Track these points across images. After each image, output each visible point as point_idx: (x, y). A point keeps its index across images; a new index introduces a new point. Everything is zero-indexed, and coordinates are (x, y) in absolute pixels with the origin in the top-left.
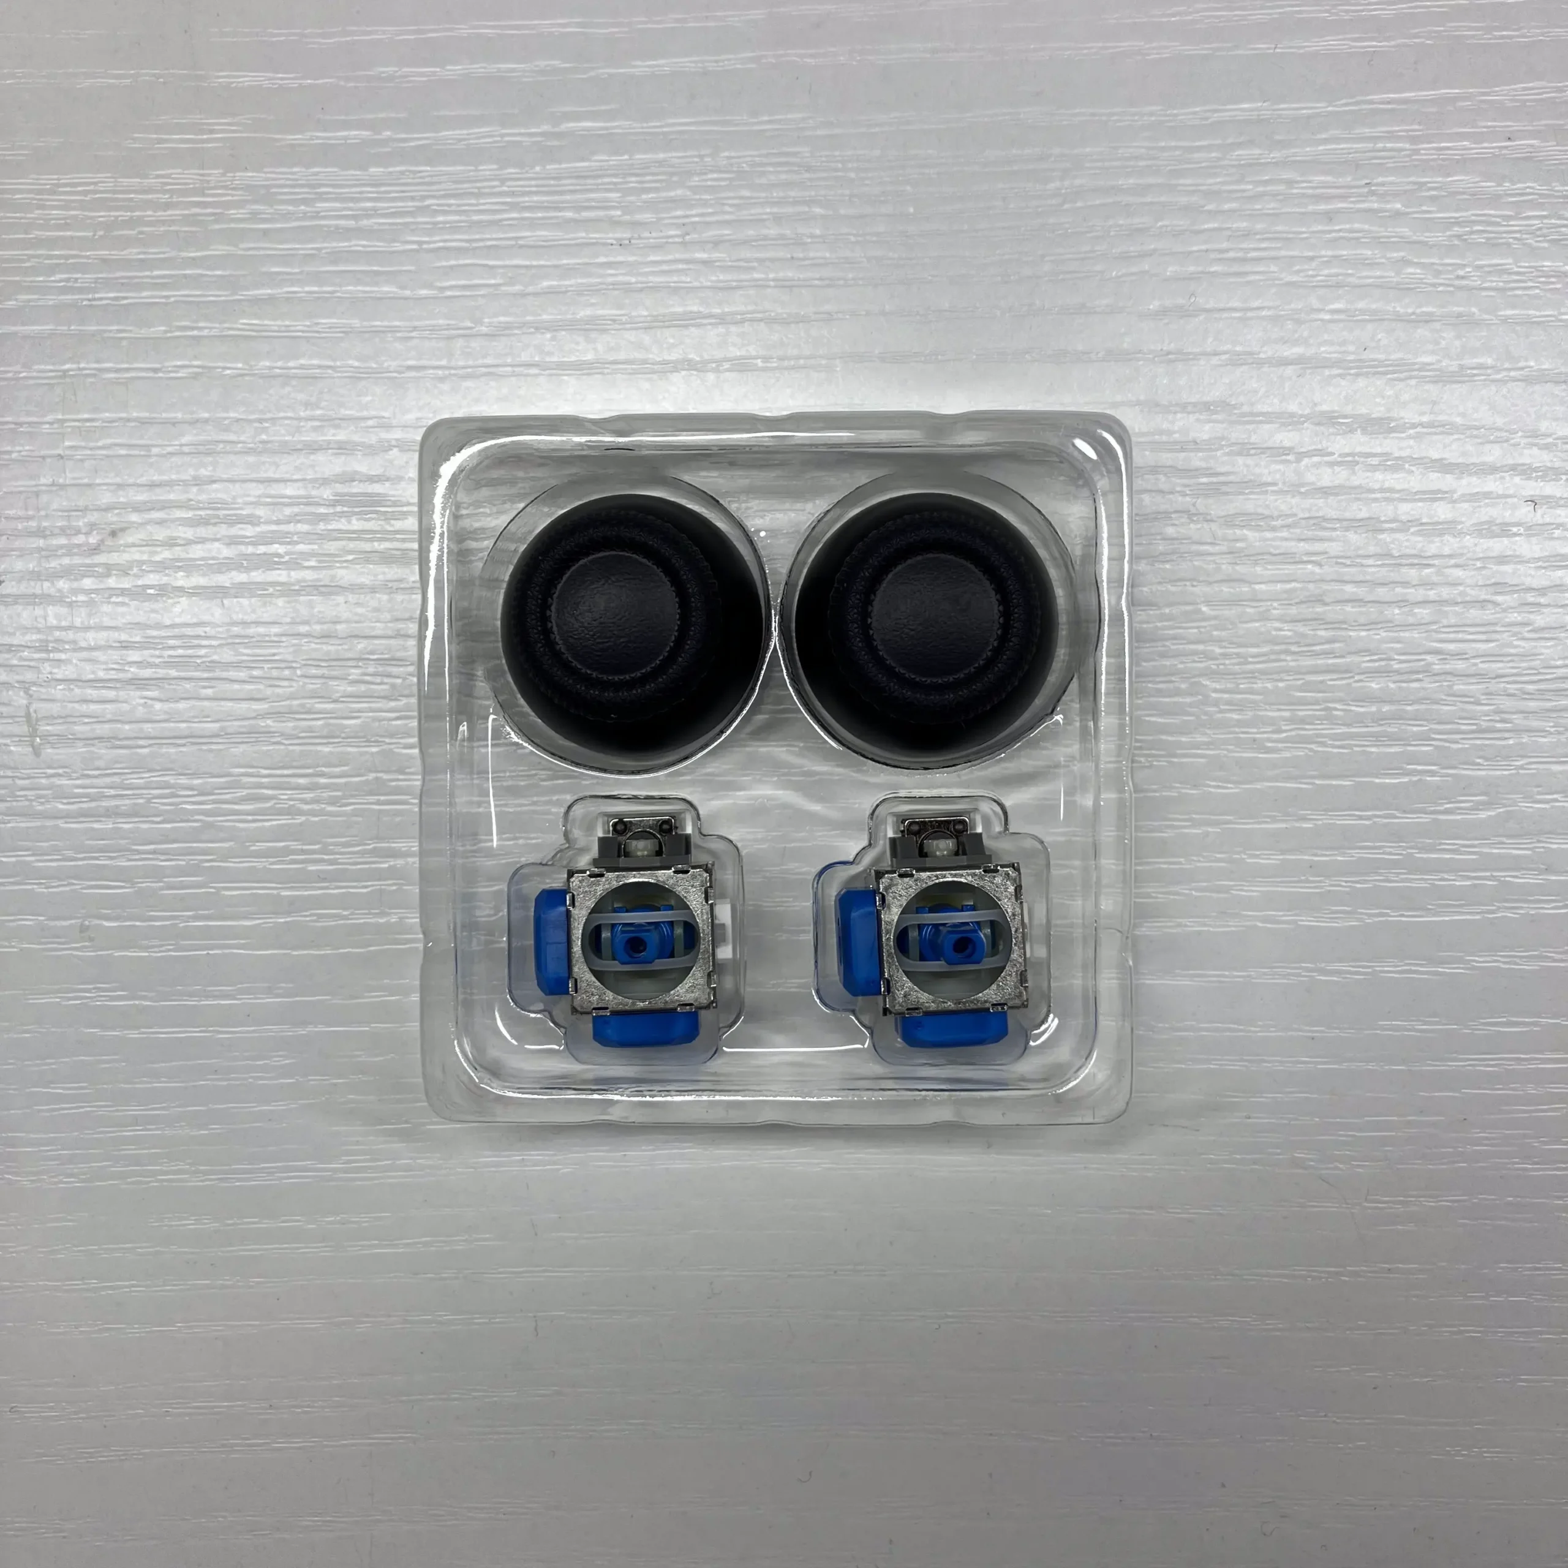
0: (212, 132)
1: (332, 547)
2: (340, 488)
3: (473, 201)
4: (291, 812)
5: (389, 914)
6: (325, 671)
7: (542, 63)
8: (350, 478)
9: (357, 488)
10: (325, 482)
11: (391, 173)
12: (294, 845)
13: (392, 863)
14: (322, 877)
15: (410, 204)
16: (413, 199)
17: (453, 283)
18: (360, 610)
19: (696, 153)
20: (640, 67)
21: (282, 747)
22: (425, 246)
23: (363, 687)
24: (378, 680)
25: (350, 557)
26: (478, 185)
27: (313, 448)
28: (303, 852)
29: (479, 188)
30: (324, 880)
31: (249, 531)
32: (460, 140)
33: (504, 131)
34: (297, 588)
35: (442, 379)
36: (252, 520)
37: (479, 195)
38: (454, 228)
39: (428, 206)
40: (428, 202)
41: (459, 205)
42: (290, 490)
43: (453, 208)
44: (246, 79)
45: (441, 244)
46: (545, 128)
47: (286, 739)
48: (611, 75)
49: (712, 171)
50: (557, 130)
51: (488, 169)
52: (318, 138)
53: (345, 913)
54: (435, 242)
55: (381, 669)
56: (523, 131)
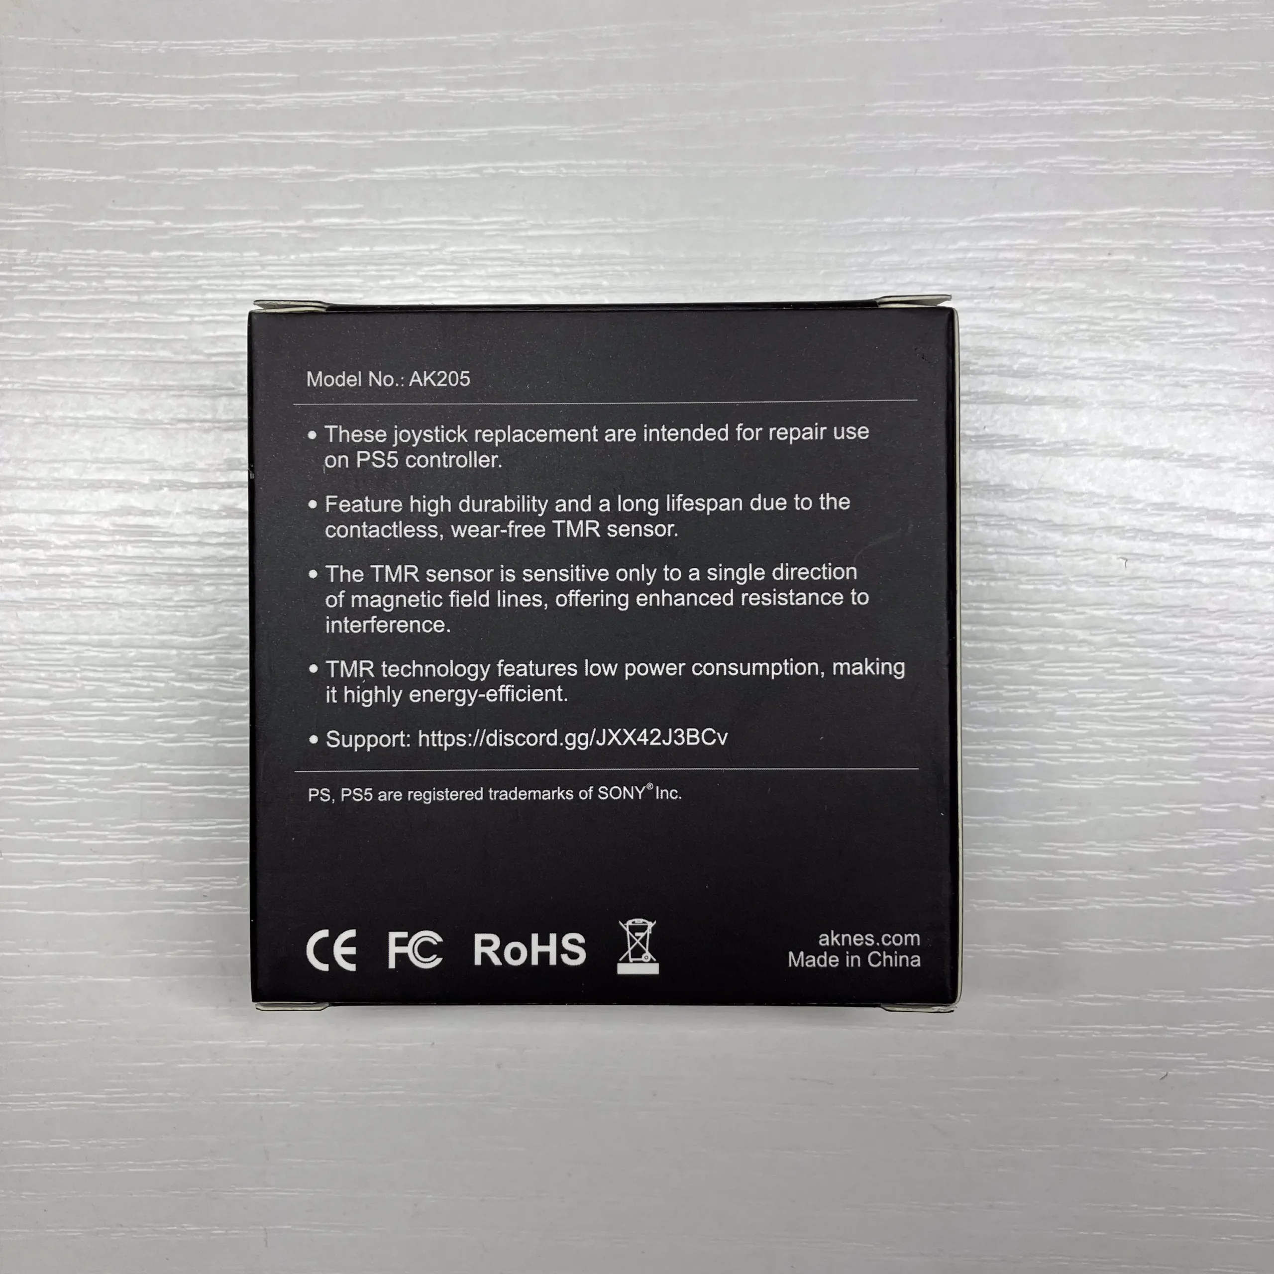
0: (18, 217)
1: (111, 568)
2: (119, 520)
3: (238, 282)
4: (70, 793)
5: (150, 883)
6: (101, 675)
7: (298, 168)
8: (128, 511)
9: (133, 520)
10: (107, 514)
11: (169, 257)
12: (72, 822)
13: (152, 840)
14: (93, 850)
15: (185, 283)
16: (187, 279)
17: (220, 350)
18: (131, 625)
19: (425, 247)
20: (381, 173)
21: (63, 738)
22: (196, 319)
23: (132, 689)
24: (145, 683)
25: (124, 579)
26: (243, 268)
27: (96, 485)
28: (78, 828)
29: (243, 272)
30: (95, 853)
31: (40, 554)
32: (228, 231)
33: (266, 224)
34: (80, 603)
35: (207, 431)
36: (44, 545)
37: (243, 277)
38: (220, 304)
39: (200, 286)
40: (200, 282)
41: (225, 285)
42: (77, 521)
43: (221, 287)
44: (50, 174)
45: (210, 318)
46: (300, 222)
47: (66, 732)
48: (358, 180)
49: (439, 263)
50: (310, 224)
51: (251, 255)
52: (109, 225)
53: (113, 881)
54: (205, 316)
55: (147, 674)
56: (281, 224)
